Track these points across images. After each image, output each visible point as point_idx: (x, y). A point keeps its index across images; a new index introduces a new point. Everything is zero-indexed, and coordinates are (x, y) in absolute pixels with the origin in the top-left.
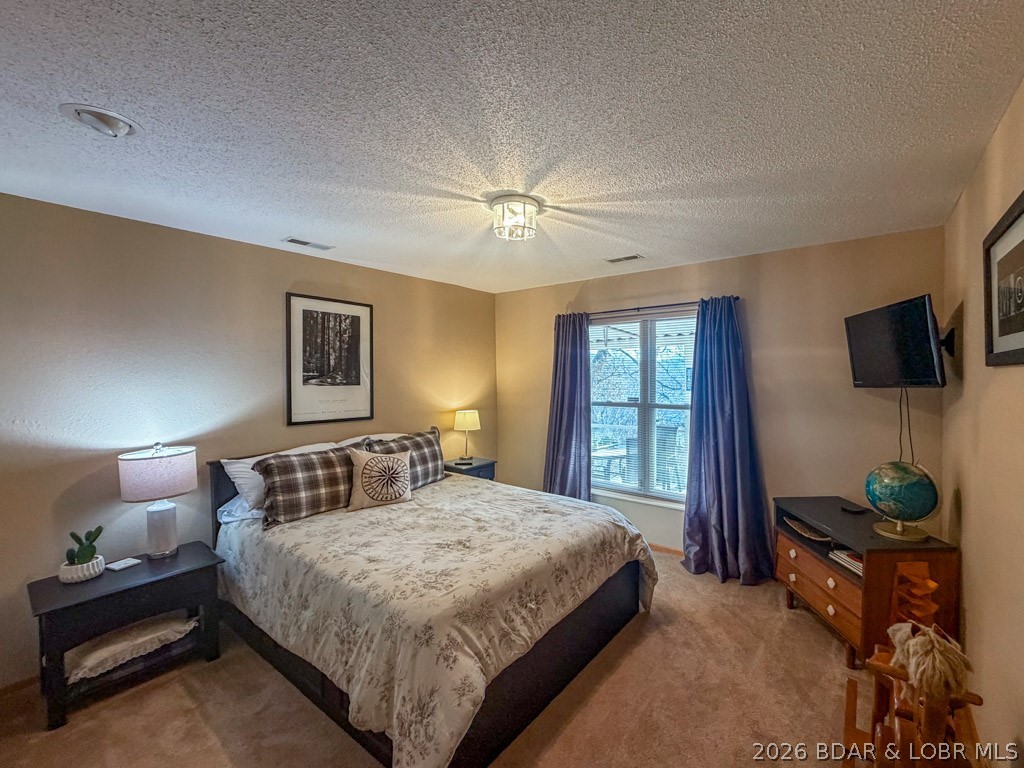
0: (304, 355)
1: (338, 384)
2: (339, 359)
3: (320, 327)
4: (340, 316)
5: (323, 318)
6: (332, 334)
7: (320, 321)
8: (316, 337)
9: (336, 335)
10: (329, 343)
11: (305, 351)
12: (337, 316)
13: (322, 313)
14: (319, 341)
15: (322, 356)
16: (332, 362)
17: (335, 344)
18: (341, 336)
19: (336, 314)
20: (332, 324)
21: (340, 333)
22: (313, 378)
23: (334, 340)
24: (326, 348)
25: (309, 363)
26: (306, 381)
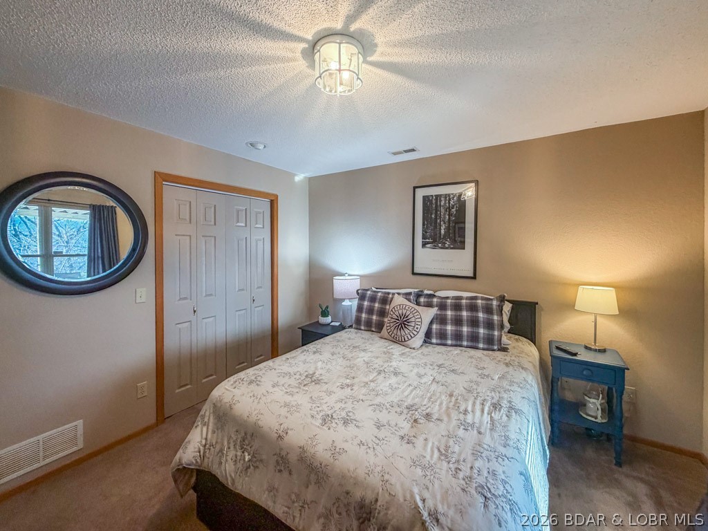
0: (423, 228)
1: (447, 248)
2: (448, 229)
3: (434, 206)
4: (449, 195)
5: (436, 199)
6: (443, 210)
7: (434, 201)
8: (431, 215)
9: (446, 211)
10: (440, 217)
11: (424, 224)
12: (446, 196)
13: (435, 196)
14: (433, 216)
15: (435, 227)
16: (443, 232)
17: (445, 218)
18: (450, 210)
19: (446, 195)
20: (442, 203)
21: (449, 209)
22: (428, 243)
23: (444, 214)
24: (438, 221)
25: (426, 232)
26: (424, 245)
